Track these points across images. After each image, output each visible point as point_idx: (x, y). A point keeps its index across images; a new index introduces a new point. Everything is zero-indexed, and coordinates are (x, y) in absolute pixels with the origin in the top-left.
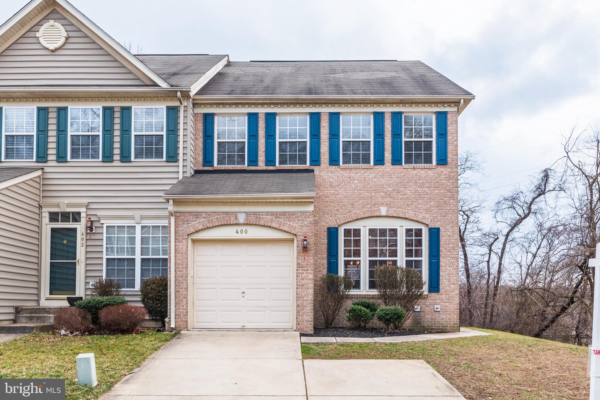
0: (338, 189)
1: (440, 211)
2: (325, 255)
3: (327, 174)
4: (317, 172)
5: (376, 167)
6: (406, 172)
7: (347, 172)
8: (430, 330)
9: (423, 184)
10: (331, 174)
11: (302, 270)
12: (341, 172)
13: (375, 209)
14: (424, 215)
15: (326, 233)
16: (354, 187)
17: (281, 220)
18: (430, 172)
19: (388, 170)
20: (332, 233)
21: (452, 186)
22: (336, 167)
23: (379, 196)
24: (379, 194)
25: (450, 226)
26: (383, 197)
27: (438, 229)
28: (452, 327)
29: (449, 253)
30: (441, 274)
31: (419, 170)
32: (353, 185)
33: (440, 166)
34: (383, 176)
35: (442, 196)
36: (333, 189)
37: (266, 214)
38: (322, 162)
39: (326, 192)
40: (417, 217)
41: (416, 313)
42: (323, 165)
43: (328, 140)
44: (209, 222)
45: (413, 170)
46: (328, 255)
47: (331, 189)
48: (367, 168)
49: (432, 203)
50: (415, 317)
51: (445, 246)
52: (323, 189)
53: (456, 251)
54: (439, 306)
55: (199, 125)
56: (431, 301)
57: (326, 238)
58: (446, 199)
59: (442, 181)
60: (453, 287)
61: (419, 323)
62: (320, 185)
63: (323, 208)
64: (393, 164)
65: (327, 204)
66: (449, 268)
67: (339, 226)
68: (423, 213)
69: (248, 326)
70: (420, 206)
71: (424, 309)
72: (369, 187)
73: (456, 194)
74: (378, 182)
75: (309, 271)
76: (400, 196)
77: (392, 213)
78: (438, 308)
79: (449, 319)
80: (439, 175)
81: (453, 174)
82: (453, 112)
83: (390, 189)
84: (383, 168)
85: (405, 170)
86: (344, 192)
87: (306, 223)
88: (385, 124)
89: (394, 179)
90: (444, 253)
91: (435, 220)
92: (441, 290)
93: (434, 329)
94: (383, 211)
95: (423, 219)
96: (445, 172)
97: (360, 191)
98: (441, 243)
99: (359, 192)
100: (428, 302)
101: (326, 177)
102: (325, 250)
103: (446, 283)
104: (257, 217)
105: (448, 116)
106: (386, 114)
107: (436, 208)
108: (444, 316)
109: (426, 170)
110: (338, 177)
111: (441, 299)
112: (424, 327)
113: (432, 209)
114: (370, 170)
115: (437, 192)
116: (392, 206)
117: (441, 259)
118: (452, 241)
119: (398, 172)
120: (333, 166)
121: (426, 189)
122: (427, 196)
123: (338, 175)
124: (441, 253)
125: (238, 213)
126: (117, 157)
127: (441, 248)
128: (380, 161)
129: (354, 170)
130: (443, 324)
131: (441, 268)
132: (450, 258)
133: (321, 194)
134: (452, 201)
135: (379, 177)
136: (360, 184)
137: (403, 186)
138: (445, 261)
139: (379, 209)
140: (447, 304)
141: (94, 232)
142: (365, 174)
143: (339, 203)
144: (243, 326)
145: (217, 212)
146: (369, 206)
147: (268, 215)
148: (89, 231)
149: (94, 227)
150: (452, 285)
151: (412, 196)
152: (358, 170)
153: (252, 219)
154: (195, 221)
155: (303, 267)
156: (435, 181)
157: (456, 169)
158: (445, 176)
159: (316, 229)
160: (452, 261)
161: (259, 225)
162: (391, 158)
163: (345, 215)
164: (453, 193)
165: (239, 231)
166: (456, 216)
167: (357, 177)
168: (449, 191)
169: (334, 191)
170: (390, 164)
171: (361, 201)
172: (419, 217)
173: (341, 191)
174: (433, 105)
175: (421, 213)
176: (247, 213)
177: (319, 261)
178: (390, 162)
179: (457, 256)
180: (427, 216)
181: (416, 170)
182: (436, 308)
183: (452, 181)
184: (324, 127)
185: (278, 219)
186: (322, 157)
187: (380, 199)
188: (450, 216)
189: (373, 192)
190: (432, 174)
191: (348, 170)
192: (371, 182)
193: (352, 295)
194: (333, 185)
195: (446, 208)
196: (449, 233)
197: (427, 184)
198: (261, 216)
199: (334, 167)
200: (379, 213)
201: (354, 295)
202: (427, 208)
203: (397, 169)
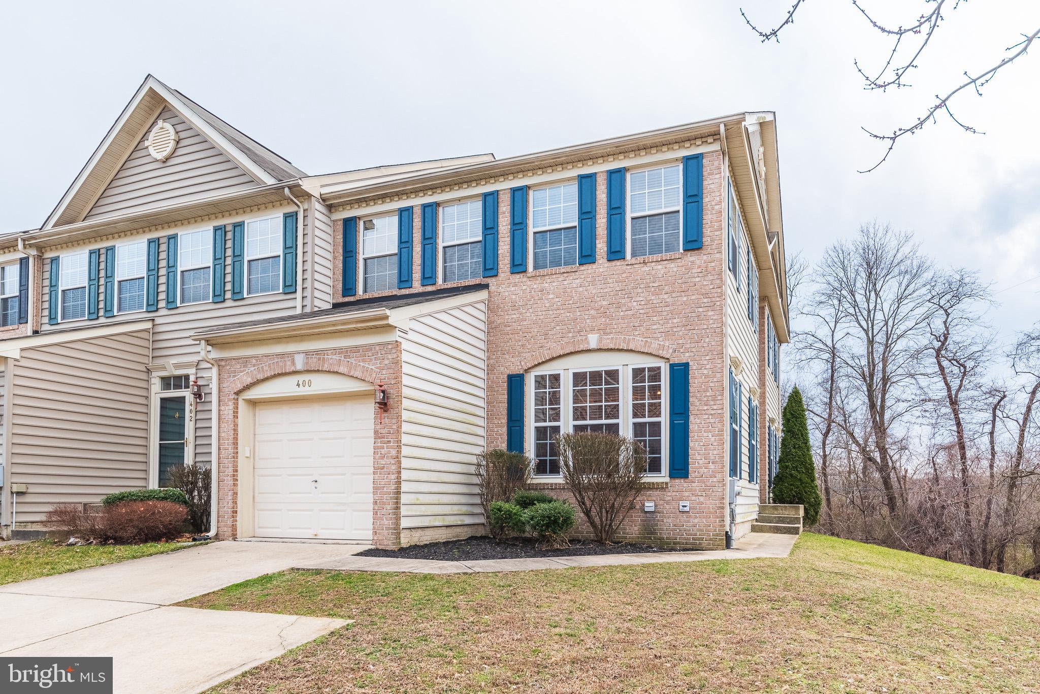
0: (524, 311)
1: (690, 333)
2: (504, 421)
3: (508, 289)
4: (493, 288)
5: (582, 268)
6: (631, 271)
7: (538, 282)
8: (672, 545)
9: (660, 288)
10: (513, 289)
11: (381, 442)
12: (529, 283)
13: (580, 338)
14: (662, 343)
15: (506, 384)
16: (547, 305)
17: (352, 360)
18: (673, 265)
19: (601, 270)
20: (515, 383)
21: (711, 287)
22: (521, 275)
23: (586, 317)
24: (587, 312)
25: (708, 358)
26: (593, 317)
27: (686, 365)
28: (711, 540)
29: (705, 408)
30: (691, 444)
31: (653, 264)
32: (546, 301)
33: (689, 253)
34: (593, 283)
35: (693, 305)
36: (516, 312)
37: (332, 353)
38: (500, 271)
39: (507, 317)
40: (649, 347)
41: (648, 515)
42: (502, 275)
43: (509, 234)
44: (259, 372)
45: (642, 265)
46: (508, 419)
47: (513, 312)
48: (568, 271)
49: (675, 321)
50: (645, 521)
51: (699, 395)
52: (502, 314)
53: (718, 402)
54: (688, 502)
55: (338, 237)
56: (674, 494)
57: (506, 392)
58: (701, 310)
59: (694, 280)
60: (713, 467)
61: (653, 533)
62: (498, 307)
63: (502, 344)
64: (609, 260)
65: (508, 337)
66: (705, 434)
67: (527, 371)
68: (661, 339)
69: (323, 534)
70: (655, 327)
71: (662, 507)
72: (571, 302)
73: (718, 299)
74: (586, 293)
75: (392, 444)
76: (622, 314)
77: (608, 343)
78: (686, 506)
79: (706, 526)
80: (689, 269)
81: (713, 264)
82: (713, 152)
83: (604, 303)
84: (594, 267)
85: (630, 267)
86: (533, 315)
87: (387, 362)
88: (598, 193)
89: (612, 285)
90: (696, 408)
91: (682, 350)
92: (692, 475)
93: (679, 543)
94: (593, 341)
95: (659, 349)
96: (698, 262)
97: (558, 312)
98: (691, 389)
99: (555, 312)
100: (668, 495)
101: (507, 294)
102: (505, 412)
103: (701, 462)
104: (319, 359)
105: (704, 161)
106: (598, 175)
107: (683, 329)
108: (696, 521)
109: (666, 262)
110: (524, 291)
111: (691, 490)
112: (661, 539)
113: (675, 330)
114: (573, 274)
115: (685, 299)
116: (608, 331)
117: (691, 418)
118: (712, 385)
119: (618, 272)
120: (516, 275)
121: (666, 296)
122: (667, 309)
123: (524, 287)
124: (691, 408)
125: (295, 355)
126: (228, 295)
127: (691, 399)
128: (588, 257)
129: (547, 277)
130: (696, 535)
131: (691, 435)
132: (707, 416)
133: (499, 322)
134: (710, 313)
135: (587, 285)
136: (557, 300)
137: (626, 296)
138: (698, 421)
139: (586, 339)
140: (702, 499)
141: (203, 400)
142: (566, 283)
143: (525, 334)
144: (316, 535)
145: (269, 356)
146: (570, 335)
147: (334, 353)
148: (198, 400)
149: (203, 394)
150: (711, 464)
151: (641, 311)
152: (554, 276)
153: (314, 363)
154: (244, 371)
155: (383, 437)
156: (680, 281)
157: (718, 255)
158: (699, 270)
159: (492, 378)
160: (712, 421)
161: (322, 371)
162: (606, 249)
163: (534, 353)
164: (713, 299)
165: (301, 383)
166: (718, 340)
167: (552, 289)
168: (706, 295)
169: (518, 316)
170: (605, 261)
171: (558, 328)
172: (653, 346)
173: (528, 314)
174: (676, 146)
175: (657, 339)
176: (306, 353)
177: (496, 430)
178: (605, 257)
179: (719, 411)
180: (667, 343)
181: (648, 264)
182: (683, 506)
183: (711, 278)
184: (504, 213)
185: (349, 360)
186: (500, 263)
187: (588, 321)
188: (707, 340)
189: (578, 310)
190: (675, 269)
191: (539, 278)
192: (574, 295)
193: (544, 484)
194: (517, 305)
195: (701, 327)
196: (705, 372)
197: (667, 287)
198: (326, 357)
199: (518, 276)
200: (586, 346)
201: (547, 484)
202: (667, 330)
203: (617, 267)
